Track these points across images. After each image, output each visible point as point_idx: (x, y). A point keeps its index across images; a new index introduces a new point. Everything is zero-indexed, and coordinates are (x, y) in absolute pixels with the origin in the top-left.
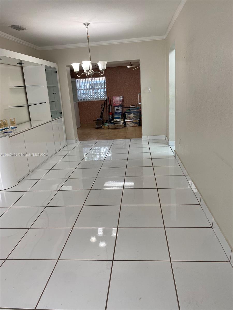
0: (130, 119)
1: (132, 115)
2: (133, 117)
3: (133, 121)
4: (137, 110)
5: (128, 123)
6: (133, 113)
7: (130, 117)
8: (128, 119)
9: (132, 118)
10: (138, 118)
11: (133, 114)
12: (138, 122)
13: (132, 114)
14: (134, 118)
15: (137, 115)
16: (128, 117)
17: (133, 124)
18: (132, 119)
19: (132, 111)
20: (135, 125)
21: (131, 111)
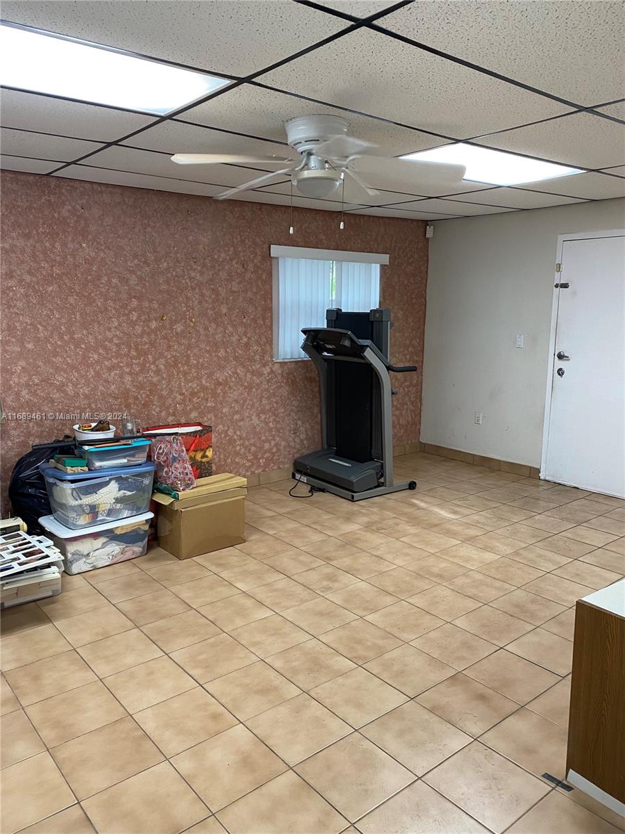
0: (94, 522)
1: (109, 494)
2: (118, 500)
3: (118, 532)
4: (133, 456)
5: (84, 547)
6: (118, 479)
7: (93, 510)
8: (83, 520)
9: (110, 512)
10: (146, 503)
11: (114, 486)
12: (147, 527)
13: (107, 483)
14: (119, 511)
15: (140, 489)
16: (81, 506)
17: (115, 548)
18: (109, 514)
19: (101, 468)
20: (128, 555)
21: (98, 464)
